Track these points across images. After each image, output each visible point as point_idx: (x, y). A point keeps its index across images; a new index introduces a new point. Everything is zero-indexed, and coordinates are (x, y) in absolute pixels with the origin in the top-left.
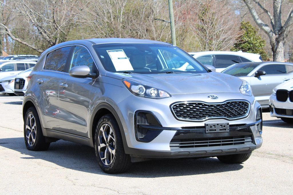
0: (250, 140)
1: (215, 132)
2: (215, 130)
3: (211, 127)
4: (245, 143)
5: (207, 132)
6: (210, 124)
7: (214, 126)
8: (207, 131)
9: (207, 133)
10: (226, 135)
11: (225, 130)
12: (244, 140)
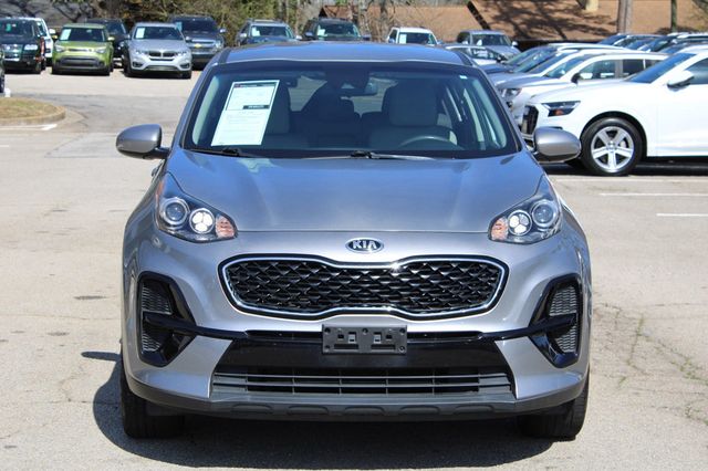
0: (505, 381)
1: (355, 351)
2: (356, 346)
3: (341, 336)
4: (480, 389)
5: (327, 351)
6: (335, 328)
7: (351, 333)
8: (328, 347)
9: (327, 354)
10: (398, 363)
11: (393, 347)
12: (476, 380)
